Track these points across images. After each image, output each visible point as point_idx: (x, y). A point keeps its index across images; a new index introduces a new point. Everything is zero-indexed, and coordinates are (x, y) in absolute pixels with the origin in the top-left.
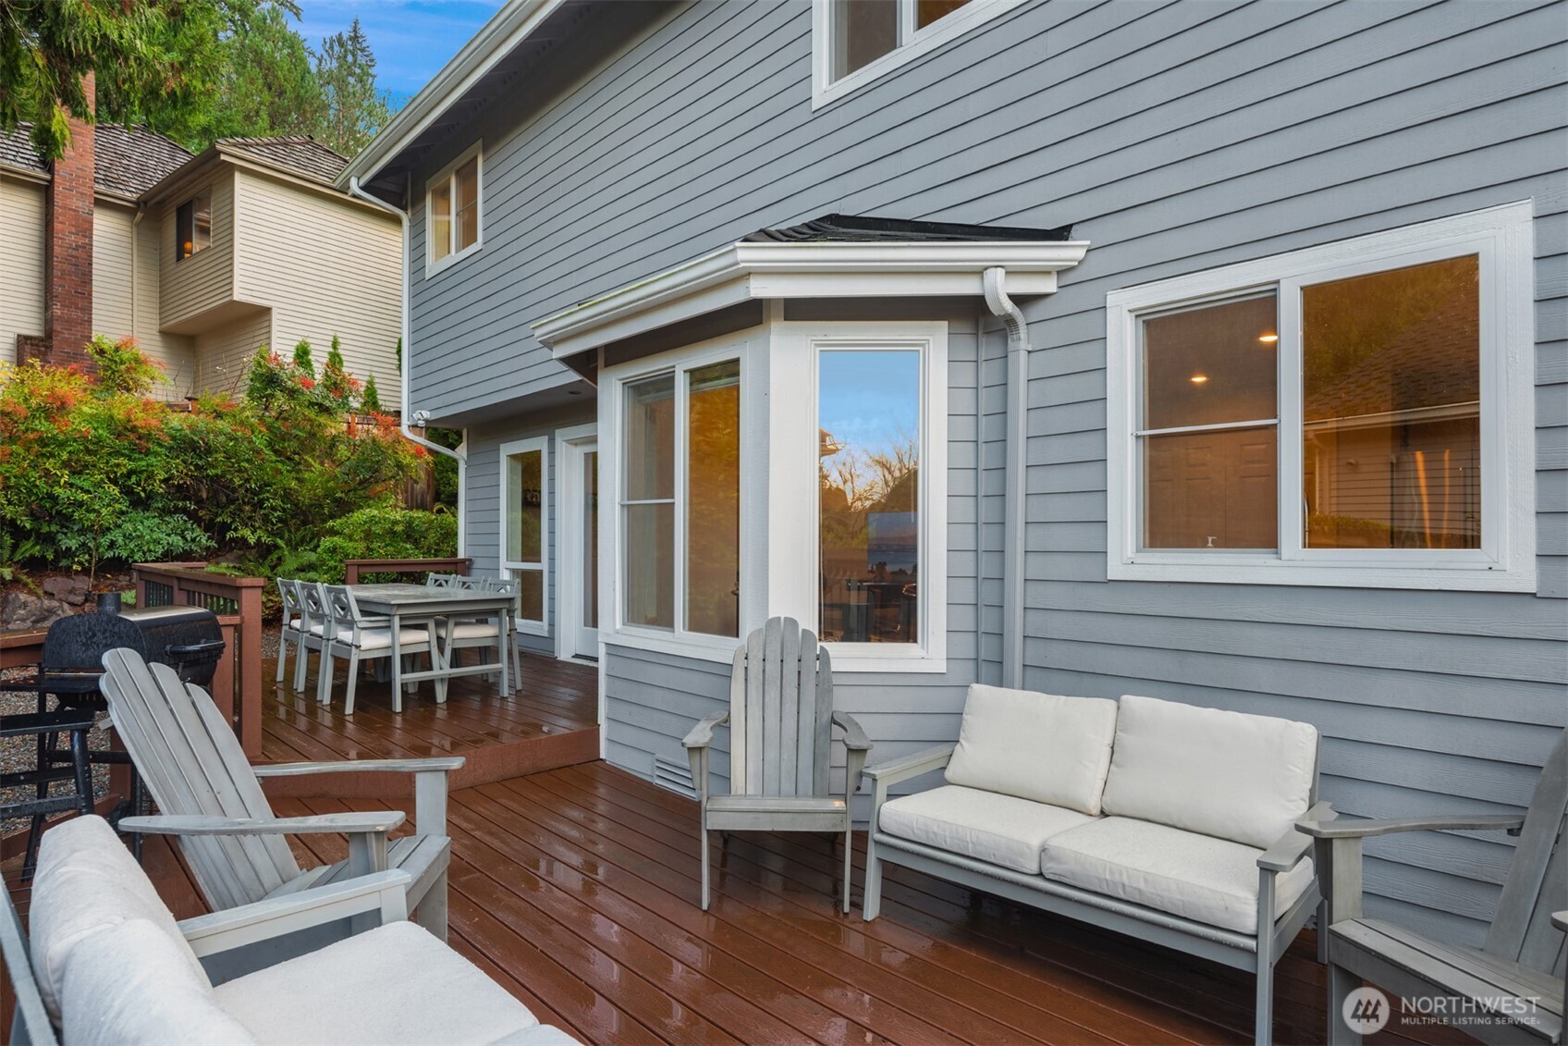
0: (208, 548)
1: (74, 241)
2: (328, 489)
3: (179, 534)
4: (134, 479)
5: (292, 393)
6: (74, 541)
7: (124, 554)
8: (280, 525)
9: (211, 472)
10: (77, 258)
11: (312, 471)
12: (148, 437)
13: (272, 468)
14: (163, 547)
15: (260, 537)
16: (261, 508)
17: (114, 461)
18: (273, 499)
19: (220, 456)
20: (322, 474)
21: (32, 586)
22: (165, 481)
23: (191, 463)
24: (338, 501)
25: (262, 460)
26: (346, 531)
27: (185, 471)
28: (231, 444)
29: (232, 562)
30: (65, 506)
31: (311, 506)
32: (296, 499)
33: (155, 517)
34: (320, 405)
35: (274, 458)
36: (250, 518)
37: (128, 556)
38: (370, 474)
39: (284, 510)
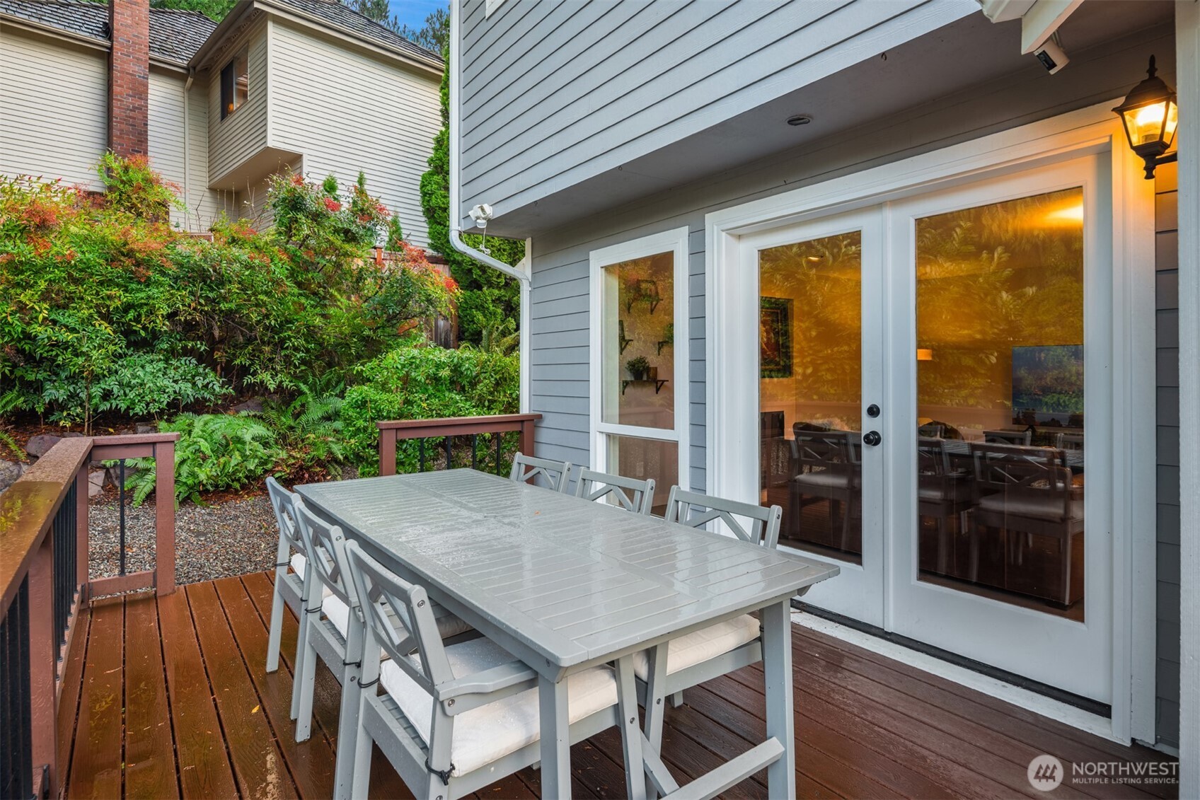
0: (225, 397)
1: (131, 103)
2: (354, 327)
3: (188, 381)
4: (131, 315)
5: (316, 217)
6: (62, 391)
7: (123, 406)
8: (303, 368)
9: (224, 306)
10: (135, 118)
11: (338, 306)
12: (147, 263)
13: (294, 303)
14: (169, 396)
15: (281, 382)
16: (282, 348)
17: (105, 292)
18: (295, 337)
19: (235, 288)
20: (349, 309)
21: (13, 447)
22: (171, 316)
23: (201, 296)
24: (366, 340)
25: (283, 292)
26: (379, 378)
27: (193, 305)
28: (247, 273)
29: (253, 409)
30: (47, 348)
31: (338, 345)
32: (321, 337)
33: (160, 360)
34: (347, 232)
35: (296, 291)
36: (271, 360)
37: (128, 408)
38: (399, 308)
39: (308, 351)
